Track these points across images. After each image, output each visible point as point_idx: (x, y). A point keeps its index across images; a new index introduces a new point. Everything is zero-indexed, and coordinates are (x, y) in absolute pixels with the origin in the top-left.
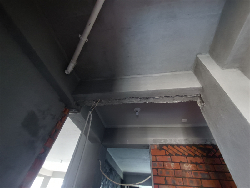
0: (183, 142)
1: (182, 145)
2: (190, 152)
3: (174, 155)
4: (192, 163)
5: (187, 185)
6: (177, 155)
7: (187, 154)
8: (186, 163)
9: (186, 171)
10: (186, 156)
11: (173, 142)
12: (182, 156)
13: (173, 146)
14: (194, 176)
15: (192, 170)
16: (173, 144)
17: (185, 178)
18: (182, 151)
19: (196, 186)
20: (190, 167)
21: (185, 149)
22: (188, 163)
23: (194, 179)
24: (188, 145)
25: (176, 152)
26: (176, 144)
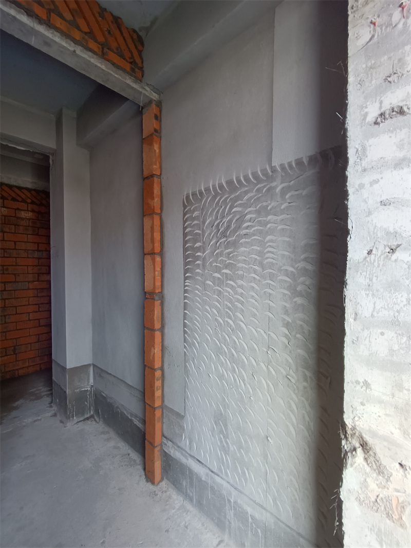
0: (29, 186)
1: (27, 189)
2: (34, 199)
3: (10, 199)
4: (33, 211)
5: (19, 232)
6: (14, 199)
7: (29, 201)
8: (24, 210)
9: (22, 219)
10: (28, 203)
11: (12, 182)
12: (21, 202)
13: (10, 187)
14: (31, 224)
15: (29, 219)
16: (12, 184)
17: (18, 225)
18: (24, 196)
19: (30, 233)
20: (30, 215)
21: (28, 194)
22: (28, 210)
23: (30, 228)
24: (35, 190)
25: (14, 197)
26: (17, 185)
